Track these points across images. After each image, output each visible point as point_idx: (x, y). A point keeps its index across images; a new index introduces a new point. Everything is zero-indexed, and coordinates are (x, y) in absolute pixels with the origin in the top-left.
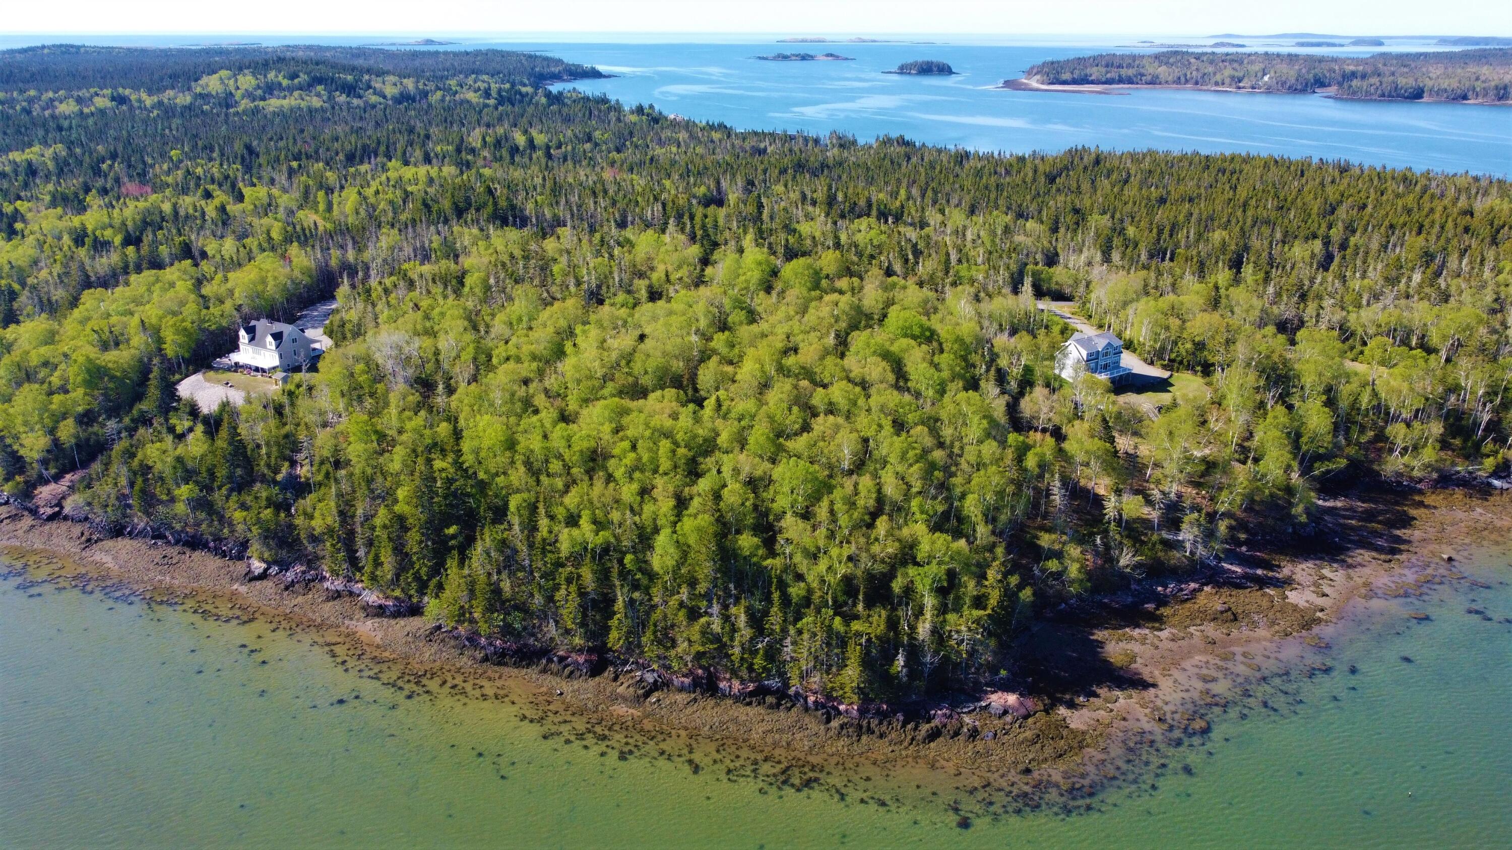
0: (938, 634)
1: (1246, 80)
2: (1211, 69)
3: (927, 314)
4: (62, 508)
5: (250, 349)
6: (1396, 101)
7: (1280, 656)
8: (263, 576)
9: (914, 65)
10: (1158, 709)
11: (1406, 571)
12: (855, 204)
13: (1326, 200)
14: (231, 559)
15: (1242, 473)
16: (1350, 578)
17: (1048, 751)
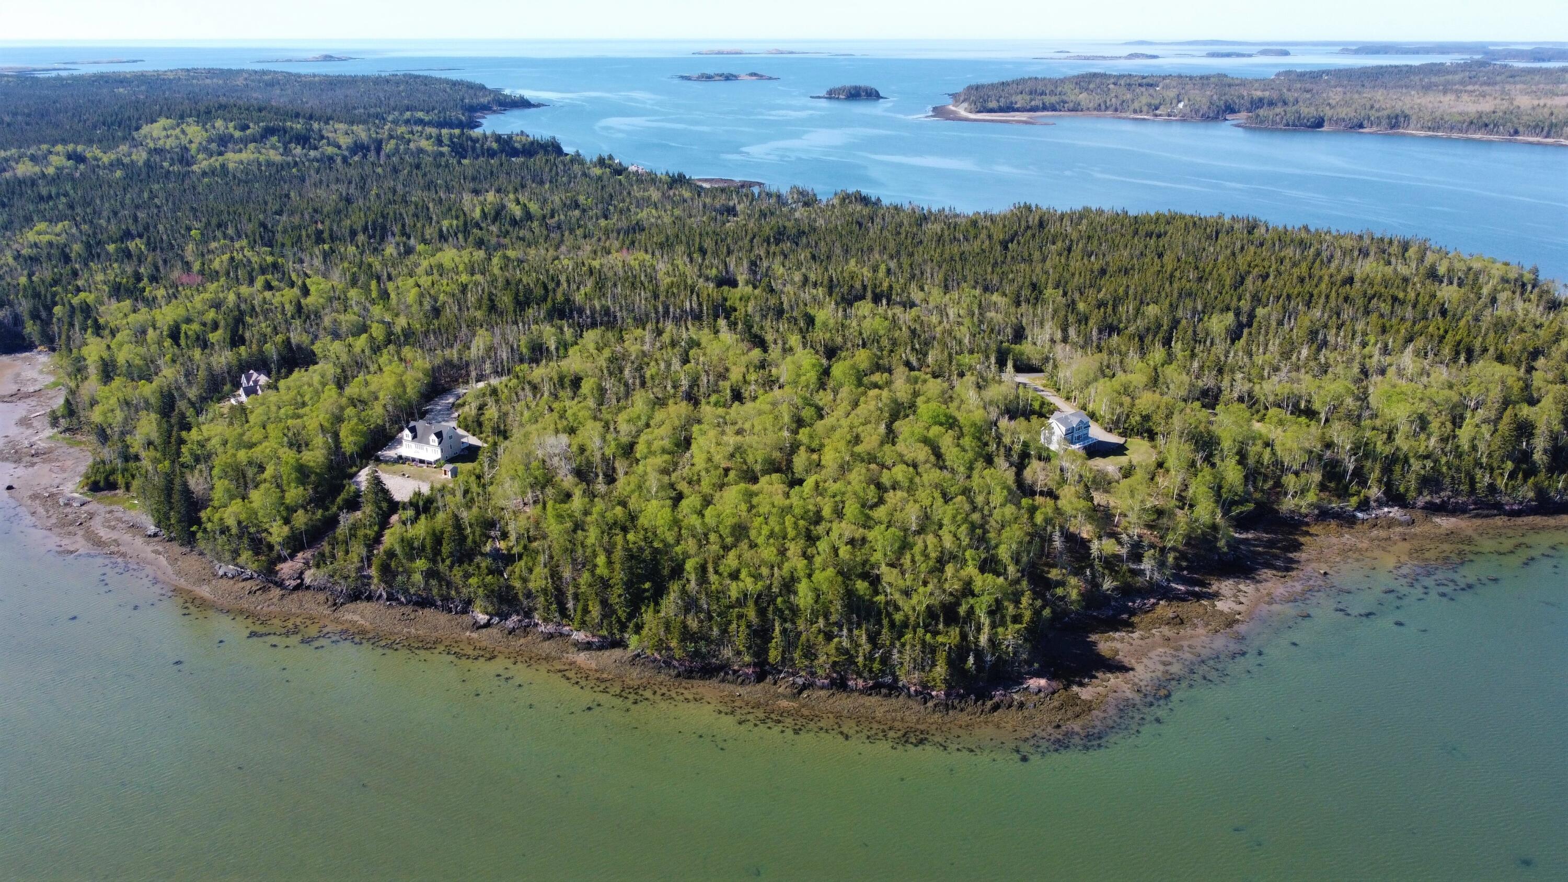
0: (993, 642)
1: (1162, 107)
2: (1129, 96)
3: (945, 403)
4: (302, 580)
5: (413, 445)
6: (1299, 131)
7: (1213, 646)
8: (488, 625)
9: (842, 90)
10: (1136, 684)
11: (1296, 584)
12: (852, 286)
13: (1237, 270)
14: (457, 613)
15: (1182, 517)
16: (1258, 590)
17: (1070, 713)
